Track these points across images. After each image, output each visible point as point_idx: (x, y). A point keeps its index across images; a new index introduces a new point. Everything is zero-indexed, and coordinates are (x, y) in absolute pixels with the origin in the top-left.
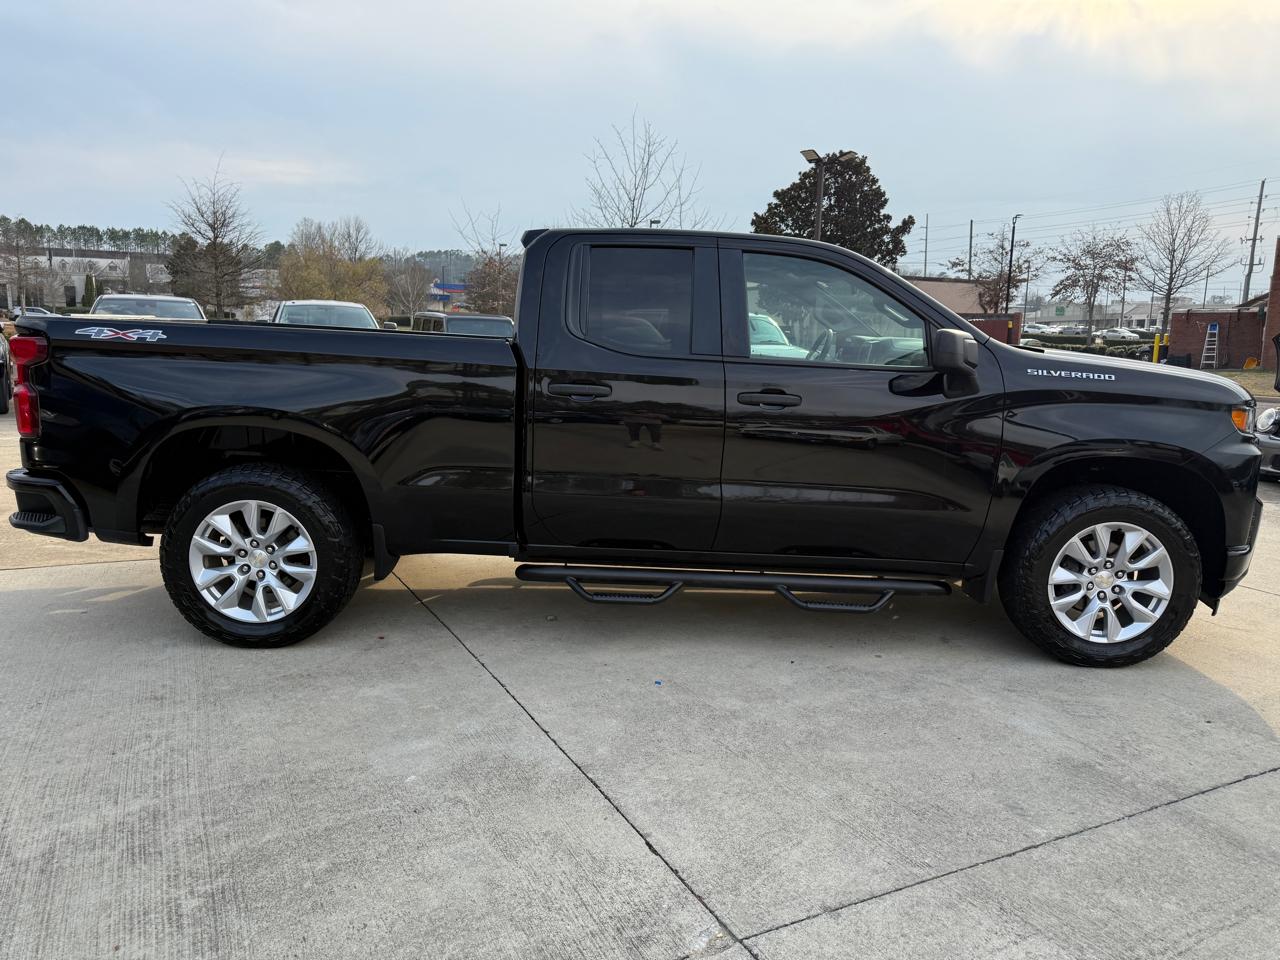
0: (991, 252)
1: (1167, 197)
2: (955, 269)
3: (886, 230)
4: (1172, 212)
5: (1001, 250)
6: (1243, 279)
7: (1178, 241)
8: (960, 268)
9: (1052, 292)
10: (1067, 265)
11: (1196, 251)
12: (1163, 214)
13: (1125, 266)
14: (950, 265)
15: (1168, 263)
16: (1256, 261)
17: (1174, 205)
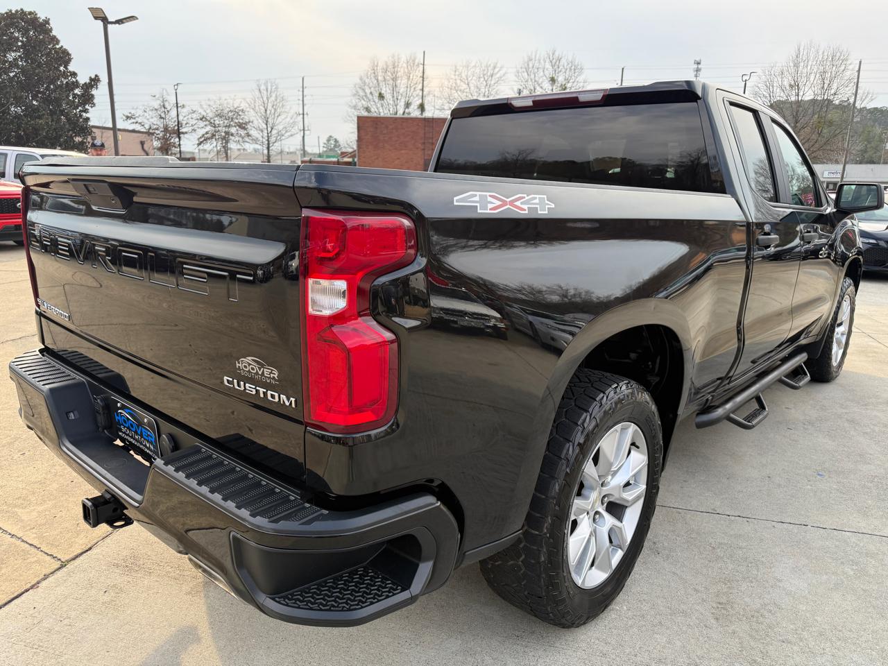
0: (156, 110)
1: (258, 80)
2: (130, 121)
3: (76, 85)
4: (262, 91)
5: (163, 109)
6: (301, 138)
7: (268, 112)
8: (133, 121)
9: (197, 142)
10: (205, 123)
11: (280, 119)
12: (257, 93)
13: (242, 126)
14: (125, 118)
15: (265, 126)
16: (306, 129)
17: (263, 87)
